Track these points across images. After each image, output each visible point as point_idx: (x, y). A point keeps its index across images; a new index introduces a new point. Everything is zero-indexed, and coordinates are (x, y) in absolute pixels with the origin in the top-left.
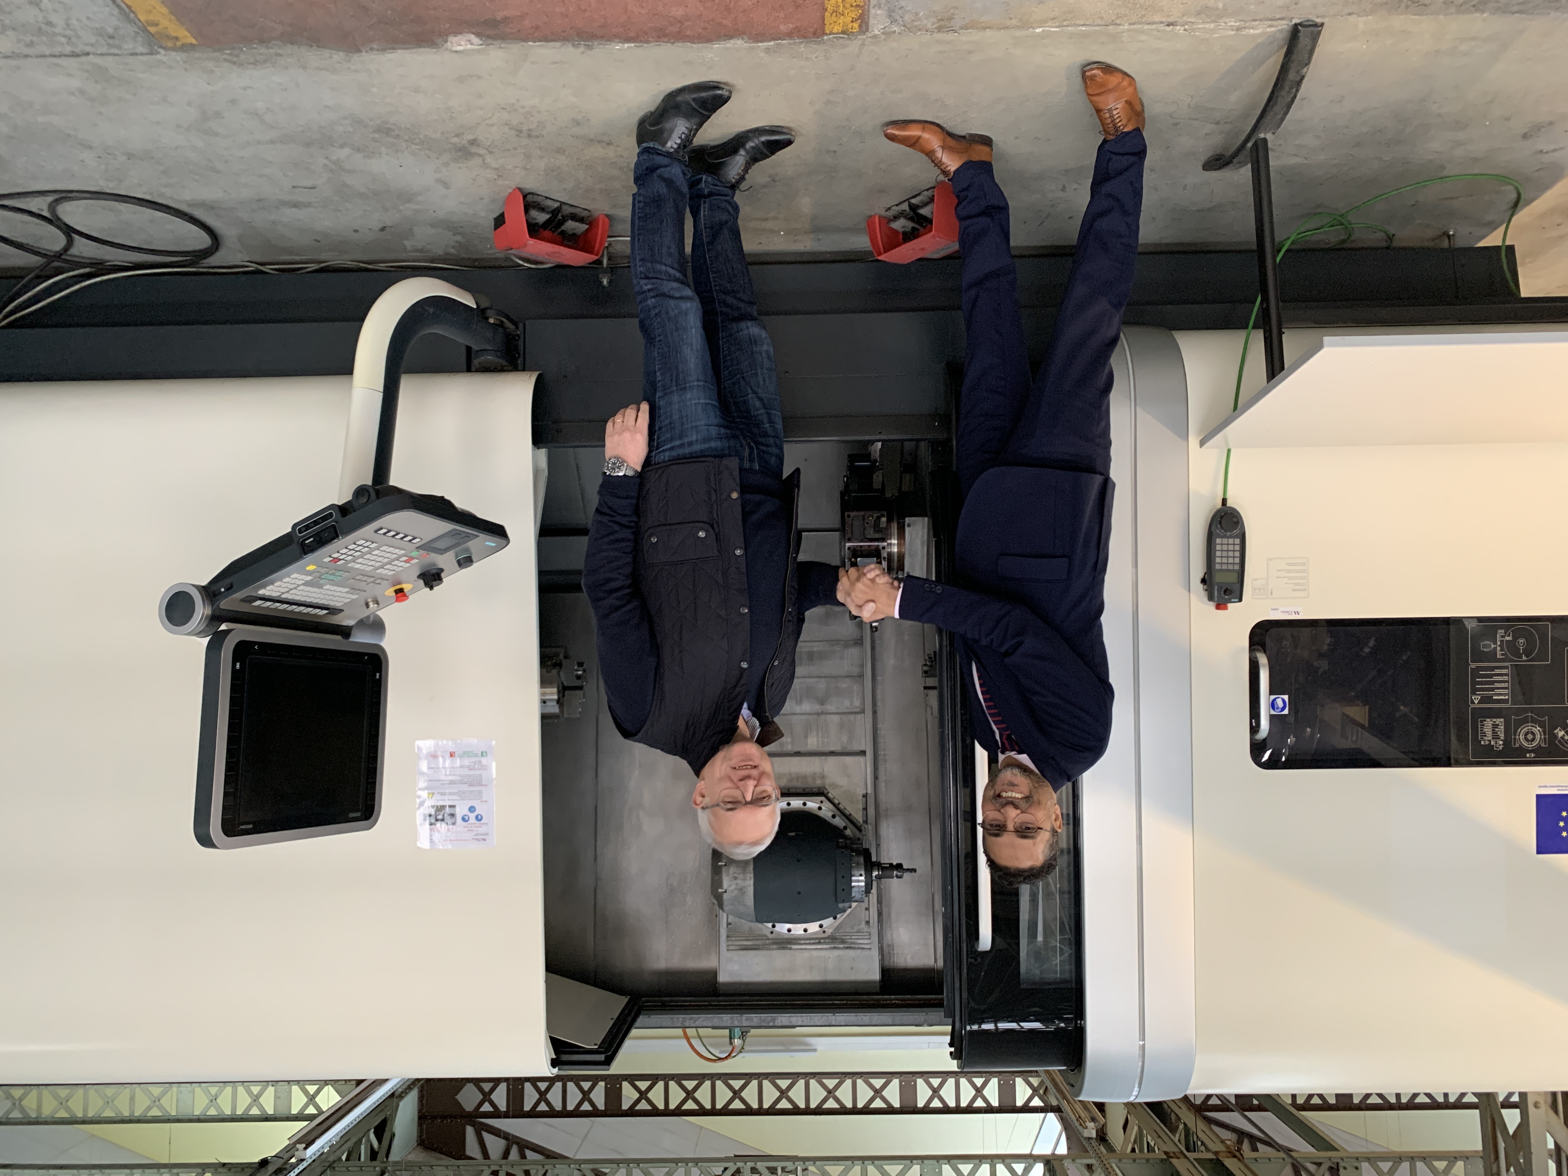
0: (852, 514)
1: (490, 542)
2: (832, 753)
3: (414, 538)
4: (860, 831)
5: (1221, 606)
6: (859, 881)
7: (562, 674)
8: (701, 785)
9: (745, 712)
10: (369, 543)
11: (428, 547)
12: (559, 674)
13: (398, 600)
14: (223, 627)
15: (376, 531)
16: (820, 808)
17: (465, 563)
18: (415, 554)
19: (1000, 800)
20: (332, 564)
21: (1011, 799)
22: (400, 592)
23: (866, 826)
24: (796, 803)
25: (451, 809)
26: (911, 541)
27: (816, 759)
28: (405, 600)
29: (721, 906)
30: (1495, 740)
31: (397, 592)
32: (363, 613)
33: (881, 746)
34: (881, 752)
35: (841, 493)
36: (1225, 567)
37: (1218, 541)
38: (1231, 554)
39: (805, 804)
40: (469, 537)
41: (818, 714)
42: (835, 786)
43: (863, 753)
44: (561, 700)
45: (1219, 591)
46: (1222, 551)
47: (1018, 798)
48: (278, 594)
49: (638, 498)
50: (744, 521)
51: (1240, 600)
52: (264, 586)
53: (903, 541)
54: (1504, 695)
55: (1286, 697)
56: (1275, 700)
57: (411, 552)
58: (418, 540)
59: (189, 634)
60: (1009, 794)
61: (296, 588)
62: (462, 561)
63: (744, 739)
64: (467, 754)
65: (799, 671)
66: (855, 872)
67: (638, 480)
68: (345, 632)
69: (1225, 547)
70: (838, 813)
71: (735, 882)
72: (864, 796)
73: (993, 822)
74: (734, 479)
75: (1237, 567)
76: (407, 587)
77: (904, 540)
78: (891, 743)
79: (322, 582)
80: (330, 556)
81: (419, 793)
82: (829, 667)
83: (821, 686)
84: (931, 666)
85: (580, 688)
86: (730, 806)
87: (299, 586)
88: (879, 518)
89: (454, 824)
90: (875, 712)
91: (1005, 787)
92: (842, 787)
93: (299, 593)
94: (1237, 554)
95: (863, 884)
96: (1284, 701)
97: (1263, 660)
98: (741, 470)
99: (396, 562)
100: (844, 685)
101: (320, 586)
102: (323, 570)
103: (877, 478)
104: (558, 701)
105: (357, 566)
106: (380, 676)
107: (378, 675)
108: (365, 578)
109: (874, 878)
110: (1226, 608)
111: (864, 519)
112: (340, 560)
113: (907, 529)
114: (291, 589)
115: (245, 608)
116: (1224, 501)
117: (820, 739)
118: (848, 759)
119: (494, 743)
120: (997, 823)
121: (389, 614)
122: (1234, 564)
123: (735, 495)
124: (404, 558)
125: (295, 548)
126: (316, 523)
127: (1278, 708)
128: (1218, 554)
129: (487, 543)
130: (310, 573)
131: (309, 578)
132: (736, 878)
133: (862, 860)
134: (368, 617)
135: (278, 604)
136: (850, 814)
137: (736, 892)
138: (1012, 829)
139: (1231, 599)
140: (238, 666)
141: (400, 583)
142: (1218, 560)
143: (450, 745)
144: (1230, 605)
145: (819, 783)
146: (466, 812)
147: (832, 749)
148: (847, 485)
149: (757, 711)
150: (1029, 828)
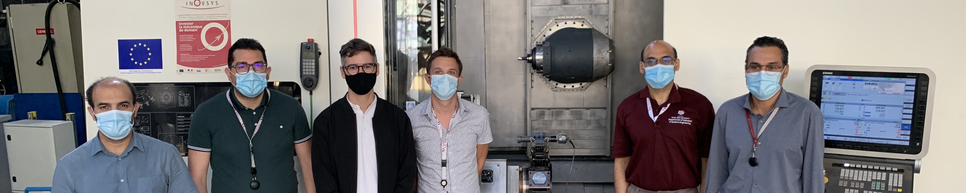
5: (311, 41)
16: (557, 84)
30: (183, 96)
33: (523, 111)
34: (523, 107)
36: (310, 60)
37: (314, 73)
38: (307, 67)
39: (565, 87)
42: (548, 93)
43: (533, 109)
45: (312, 48)
51: (302, 44)
54: (179, 118)
69: (310, 70)
71: (603, 57)
72: (533, 86)
75: (304, 60)
94: (304, 67)
116: (311, 94)
118: (541, 106)
122: (306, 62)
128: (314, 67)
137: (603, 51)
139: (306, 44)
140: (918, 144)
142: (313, 64)
144: (307, 41)
145: (557, 94)
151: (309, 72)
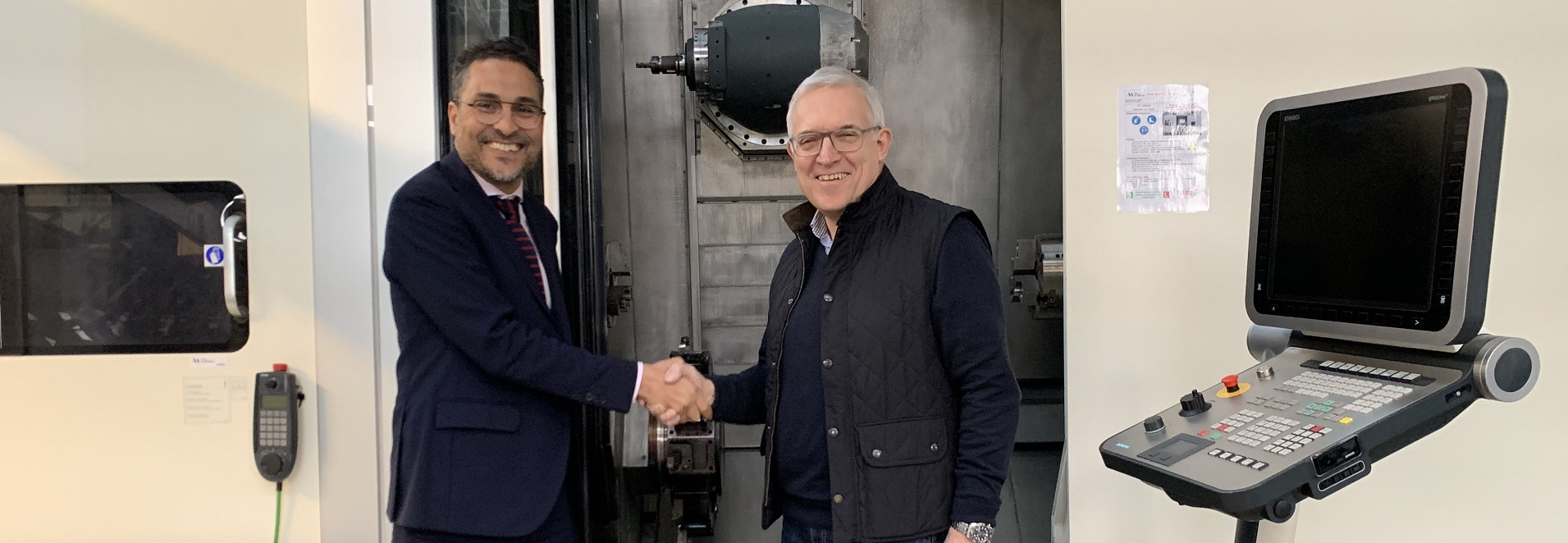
0: (707, 471)
1: (1124, 449)
2: (735, 200)
3: (1218, 455)
4: (703, 113)
5: (281, 369)
6: (700, 53)
7: (1037, 288)
8: (881, 156)
9: (828, 244)
10: (1275, 450)
11: (1200, 444)
12: (1041, 288)
13: (1235, 378)
14: (1457, 347)
15: (1267, 465)
16: (747, 137)
17: (1155, 424)
18: (1216, 435)
19: (520, 141)
20: (1320, 424)
21: (505, 141)
22: (1232, 387)
23: (697, 118)
24: (773, 143)
25: (1168, 131)
26: (642, 440)
27: (752, 193)
28: (1225, 378)
29: (857, 22)
31: (1237, 388)
32: (1275, 361)
33: (681, 209)
34: (681, 202)
35: (720, 494)
36: (277, 413)
37: (284, 443)
38: (270, 428)
39: (764, 142)
40: (1150, 455)
41: (751, 244)
42: (731, 163)
43: (700, 201)
44: (1039, 259)
45: (282, 386)
46: (280, 432)
47: (497, 142)
48: (1385, 388)
49: (953, 495)
50: (827, 468)
51: (258, 376)
52: (1405, 398)
53: (651, 439)
55: (207, 264)
56: (220, 261)
57: (1221, 437)
58: (1214, 453)
59: (1501, 339)
60: (507, 148)
61: (1364, 395)
62: (1158, 425)
63: (831, 213)
64: (1148, 195)
65: (766, 292)
66: (704, 63)
67: (952, 517)
68: (1297, 339)
69: (276, 435)
70: (725, 131)
71: (841, 50)
72: (699, 152)
73: (527, 114)
74: (837, 515)
75: (262, 413)
76: (1224, 394)
77: (649, 443)
78: (669, 212)
79: (1332, 402)
80: (1323, 434)
81: (1205, 150)
82: (737, 298)
83: (747, 276)
84: (622, 299)
85: (1017, 273)
86: (849, 131)
87: (1361, 398)
88: (676, 467)
89: (1166, 114)
90: (688, 246)
91: (512, 157)
92: (724, 162)
93: (1358, 388)
94: (262, 428)
95: (696, 49)
96: (209, 260)
97: (232, 307)
98: (829, 528)
99: (1239, 425)
100: (721, 278)
101: (1332, 396)
102: (1330, 416)
103: (678, 510)
104: (1042, 257)
105: (1287, 421)
106: (1256, 287)
107: (1259, 288)
108: (1276, 406)
109: (684, 56)
110: (276, 366)
111: (693, 464)
112: (1310, 430)
113: (646, 453)
114: (1370, 393)
115: (1429, 370)
116: (280, 488)
117: (748, 217)
118: (718, 195)
119: (1118, 208)
120: (522, 114)
121: (1243, 361)
122: (266, 417)
123: (838, 498)
124: (1228, 430)
125: (1367, 445)
126: (1342, 475)
127: (216, 251)
128: (284, 428)
129: (1127, 447)
130: (1348, 413)
131: (1348, 407)
132: (841, 54)
133: (697, 78)
134: (1268, 357)
135: (1385, 374)
136: (714, 131)
137: (841, 38)
138: (504, 106)
139: (269, 377)
140: (1443, 300)
141: (1232, 398)
142: (284, 421)
143: (1170, 206)
144: (271, 369)
145: (750, 167)
146: (1151, 127)
147: (735, 206)
148: (714, 502)
149: (814, 244)
150: (485, 106)
151: (273, 439)
